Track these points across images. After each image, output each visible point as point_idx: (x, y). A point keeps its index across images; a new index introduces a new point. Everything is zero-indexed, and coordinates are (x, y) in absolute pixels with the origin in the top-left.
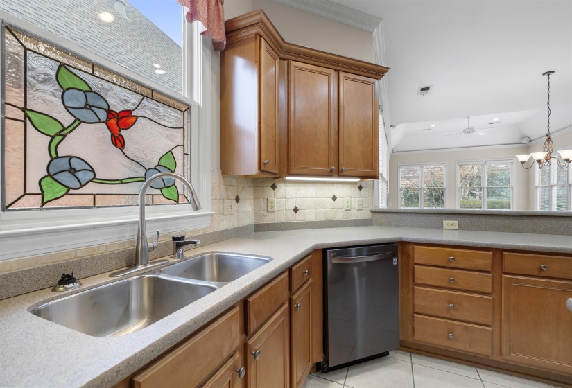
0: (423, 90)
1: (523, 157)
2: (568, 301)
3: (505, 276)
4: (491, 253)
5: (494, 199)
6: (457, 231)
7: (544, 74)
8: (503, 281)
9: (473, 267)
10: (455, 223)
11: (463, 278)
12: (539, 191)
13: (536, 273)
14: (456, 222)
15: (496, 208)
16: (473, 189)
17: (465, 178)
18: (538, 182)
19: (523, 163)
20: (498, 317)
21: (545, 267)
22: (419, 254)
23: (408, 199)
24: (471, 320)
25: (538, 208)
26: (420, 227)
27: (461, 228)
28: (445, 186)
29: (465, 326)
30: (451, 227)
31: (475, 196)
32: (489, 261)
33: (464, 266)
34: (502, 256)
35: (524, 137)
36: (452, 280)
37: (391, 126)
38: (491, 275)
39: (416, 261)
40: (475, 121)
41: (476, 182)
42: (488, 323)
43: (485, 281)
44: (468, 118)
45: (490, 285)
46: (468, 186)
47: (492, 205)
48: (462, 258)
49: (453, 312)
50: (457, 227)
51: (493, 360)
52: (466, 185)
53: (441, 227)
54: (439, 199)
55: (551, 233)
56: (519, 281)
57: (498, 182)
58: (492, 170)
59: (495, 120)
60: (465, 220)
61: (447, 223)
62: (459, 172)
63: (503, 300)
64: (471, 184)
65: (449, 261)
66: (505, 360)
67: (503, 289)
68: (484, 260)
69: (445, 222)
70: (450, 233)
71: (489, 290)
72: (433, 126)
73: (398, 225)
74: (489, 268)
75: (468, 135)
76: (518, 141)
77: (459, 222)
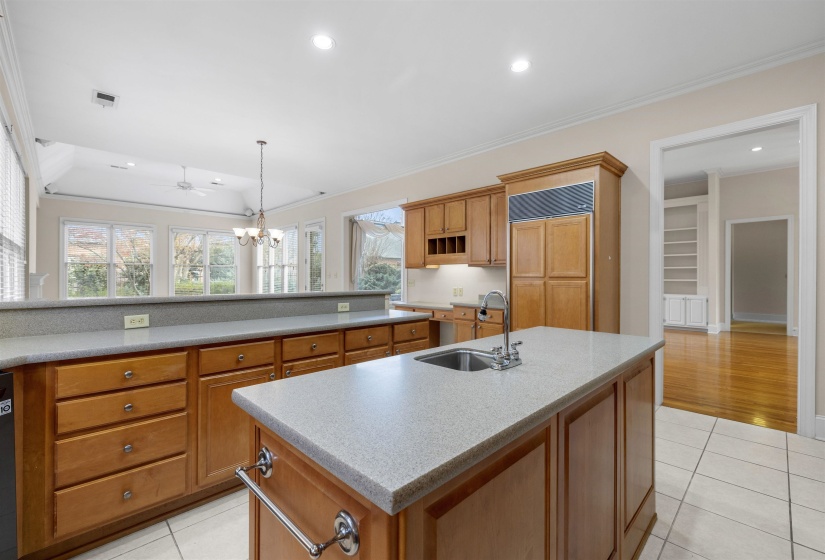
0: (100, 96)
1: (239, 232)
2: (233, 395)
3: (203, 379)
4: (185, 353)
5: (218, 281)
6: (147, 330)
7: (258, 142)
8: (200, 386)
9: (162, 379)
10: (144, 318)
11: (145, 400)
12: (261, 271)
13: (234, 367)
14: (146, 317)
15: (220, 292)
16: (194, 267)
17: (183, 252)
18: (260, 261)
19: (239, 238)
20: (194, 436)
21: (242, 358)
22: (66, 382)
23: (84, 283)
24: (159, 456)
25: (260, 291)
26: (79, 331)
27: (153, 324)
28: (152, 262)
29: (151, 469)
30: (138, 325)
31: (197, 278)
32: (183, 365)
33: (150, 381)
34: (198, 354)
35: (247, 209)
36: (129, 407)
37: (37, 140)
38: (184, 383)
39: (60, 395)
40: (193, 175)
41: (197, 259)
42: (182, 450)
43: (177, 394)
44: (184, 167)
45: (184, 397)
46: (188, 262)
47: (216, 289)
48: (147, 371)
49: (131, 457)
50: (147, 324)
51: (188, 496)
52: (185, 263)
53: (121, 326)
54: (143, 282)
55: (254, 319)
56: (216, 381)
57: (223, 260)
58: (217, 244)
59: (218, 180)
60: (158, 312)
61: (129, 320)
62: (173, 244)
63: (200, 412)
64: (191, 261)
65: (125, 379)
66: (202, 487)
67: (200, 396)
68: (175, 366)
69: (128, 319)
70: (137, 334)
71: (183, 404)
72: (131, 164)
73: (27, 334)
74: (183, 375)
75: (185, 191)
76: (241, 211)
77: (150, 316)
